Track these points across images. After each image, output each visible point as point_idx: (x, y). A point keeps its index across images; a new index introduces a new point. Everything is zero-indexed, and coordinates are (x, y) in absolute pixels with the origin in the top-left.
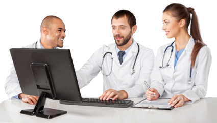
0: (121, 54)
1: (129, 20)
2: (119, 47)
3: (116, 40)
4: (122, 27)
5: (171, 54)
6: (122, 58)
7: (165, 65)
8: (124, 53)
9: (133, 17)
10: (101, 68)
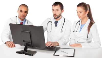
0: (56, 22)
1: (60, 7)
2: (55, 19)
3: (54, 16)
4: (57, 10)
5: (79, 26)
6: (56, 24)
7: (76, 31)
8: (57, 22)
9: (62, 5)
10: (46, 29)
